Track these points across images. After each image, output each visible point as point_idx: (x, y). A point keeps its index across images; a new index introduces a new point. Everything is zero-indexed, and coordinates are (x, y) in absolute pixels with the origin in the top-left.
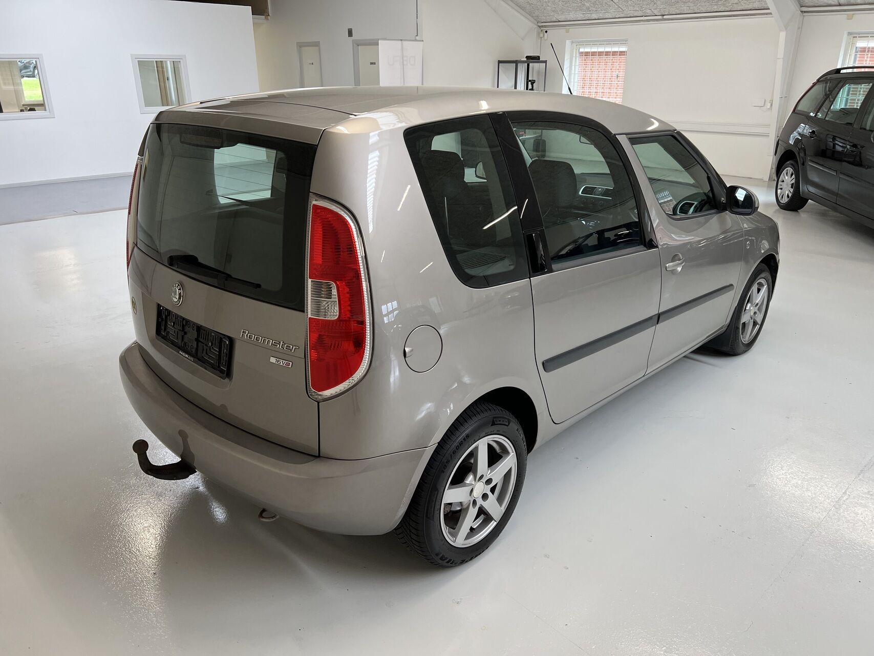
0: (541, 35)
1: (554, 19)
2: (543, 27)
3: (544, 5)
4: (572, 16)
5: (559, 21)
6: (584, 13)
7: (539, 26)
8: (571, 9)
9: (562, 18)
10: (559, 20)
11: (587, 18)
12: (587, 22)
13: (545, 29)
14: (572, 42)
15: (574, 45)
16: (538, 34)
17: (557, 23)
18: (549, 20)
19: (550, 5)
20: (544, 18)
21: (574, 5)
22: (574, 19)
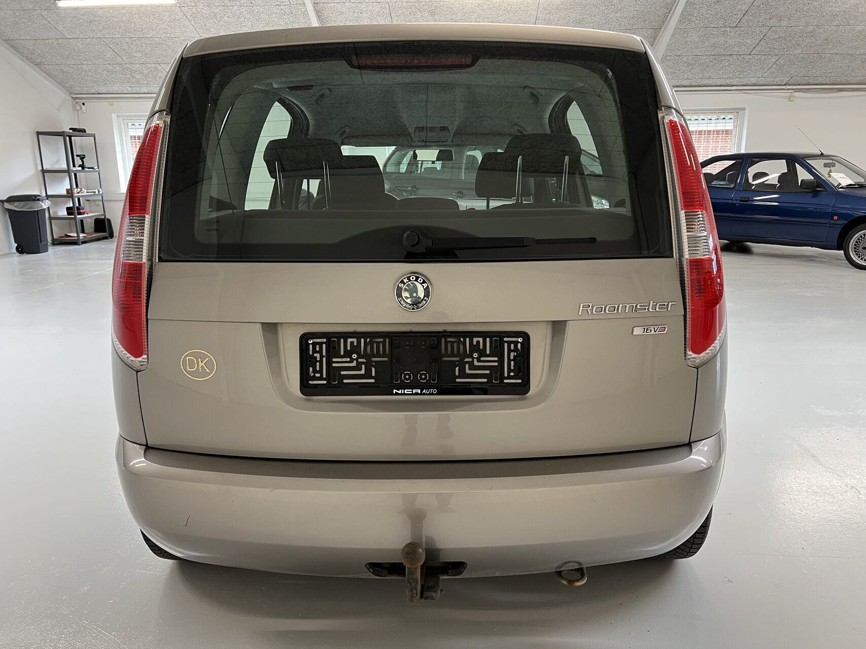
0: (78, 108)
1: (93, 91)
2: (78, 99)
3: (83, 75)
4: (116, 88)
5: (99, 94)
6: (133, 85)
7: (73, 98)
8: (117, 81)
9: (103, 90)
10: (99, 92)
11: (135, 92)
12: (136, 96)
13: (83, 101)
14: (118, 116)
15: (121, 119)
16: (74, 107)
17: (97, 96)
18: (85, 92)
19: (90, 74)
20: (79, 88)
21: (120, 76)
22: (120, 92)
